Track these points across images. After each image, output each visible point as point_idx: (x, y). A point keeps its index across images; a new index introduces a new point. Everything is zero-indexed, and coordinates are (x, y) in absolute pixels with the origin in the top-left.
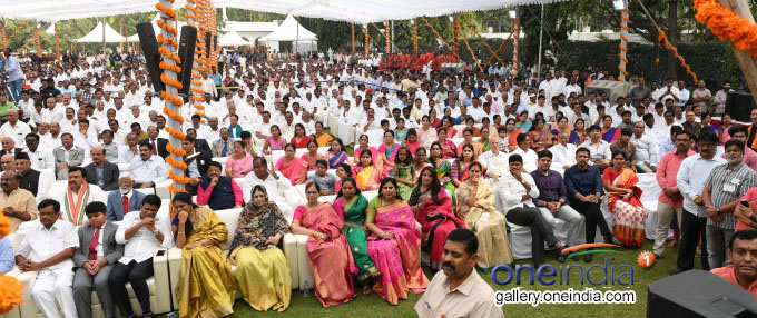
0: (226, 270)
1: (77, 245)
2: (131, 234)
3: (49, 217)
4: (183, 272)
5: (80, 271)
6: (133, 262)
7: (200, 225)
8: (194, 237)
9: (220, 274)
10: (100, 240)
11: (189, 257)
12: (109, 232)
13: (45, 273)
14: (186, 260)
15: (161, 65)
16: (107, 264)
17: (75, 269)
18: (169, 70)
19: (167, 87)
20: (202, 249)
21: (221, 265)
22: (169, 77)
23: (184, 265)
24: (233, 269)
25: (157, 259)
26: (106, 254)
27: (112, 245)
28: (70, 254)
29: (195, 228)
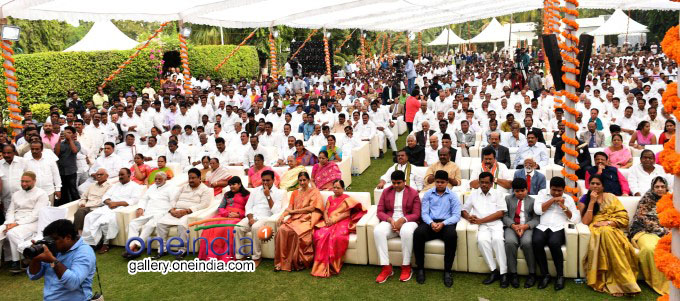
0: (631, 252)
1: (506, 209)
2: (546, 207)
3: (487, 185)
4: (592, 245)
5: (508, 230)
6: (549, 230)
7: (606, 206)
8: (599, 218)
9: (626, 254)
10: (523, 208)
11: (598, 234)
12: (529, 204)
13: (484, 228)
14: (595, 236)
15: (563, 69)
16: (529, 229)
17: (505, 228)
18: (571, 72)
19: (567, 87)
20: (610, 228)
21: (626, 246)
22: (569, 78)
23: (593, 240)
24: (636, 251)
25: (568, 231)
26: (527, 221)
27: (531, 214)
28: (500, 216)
29: (601, 209)
